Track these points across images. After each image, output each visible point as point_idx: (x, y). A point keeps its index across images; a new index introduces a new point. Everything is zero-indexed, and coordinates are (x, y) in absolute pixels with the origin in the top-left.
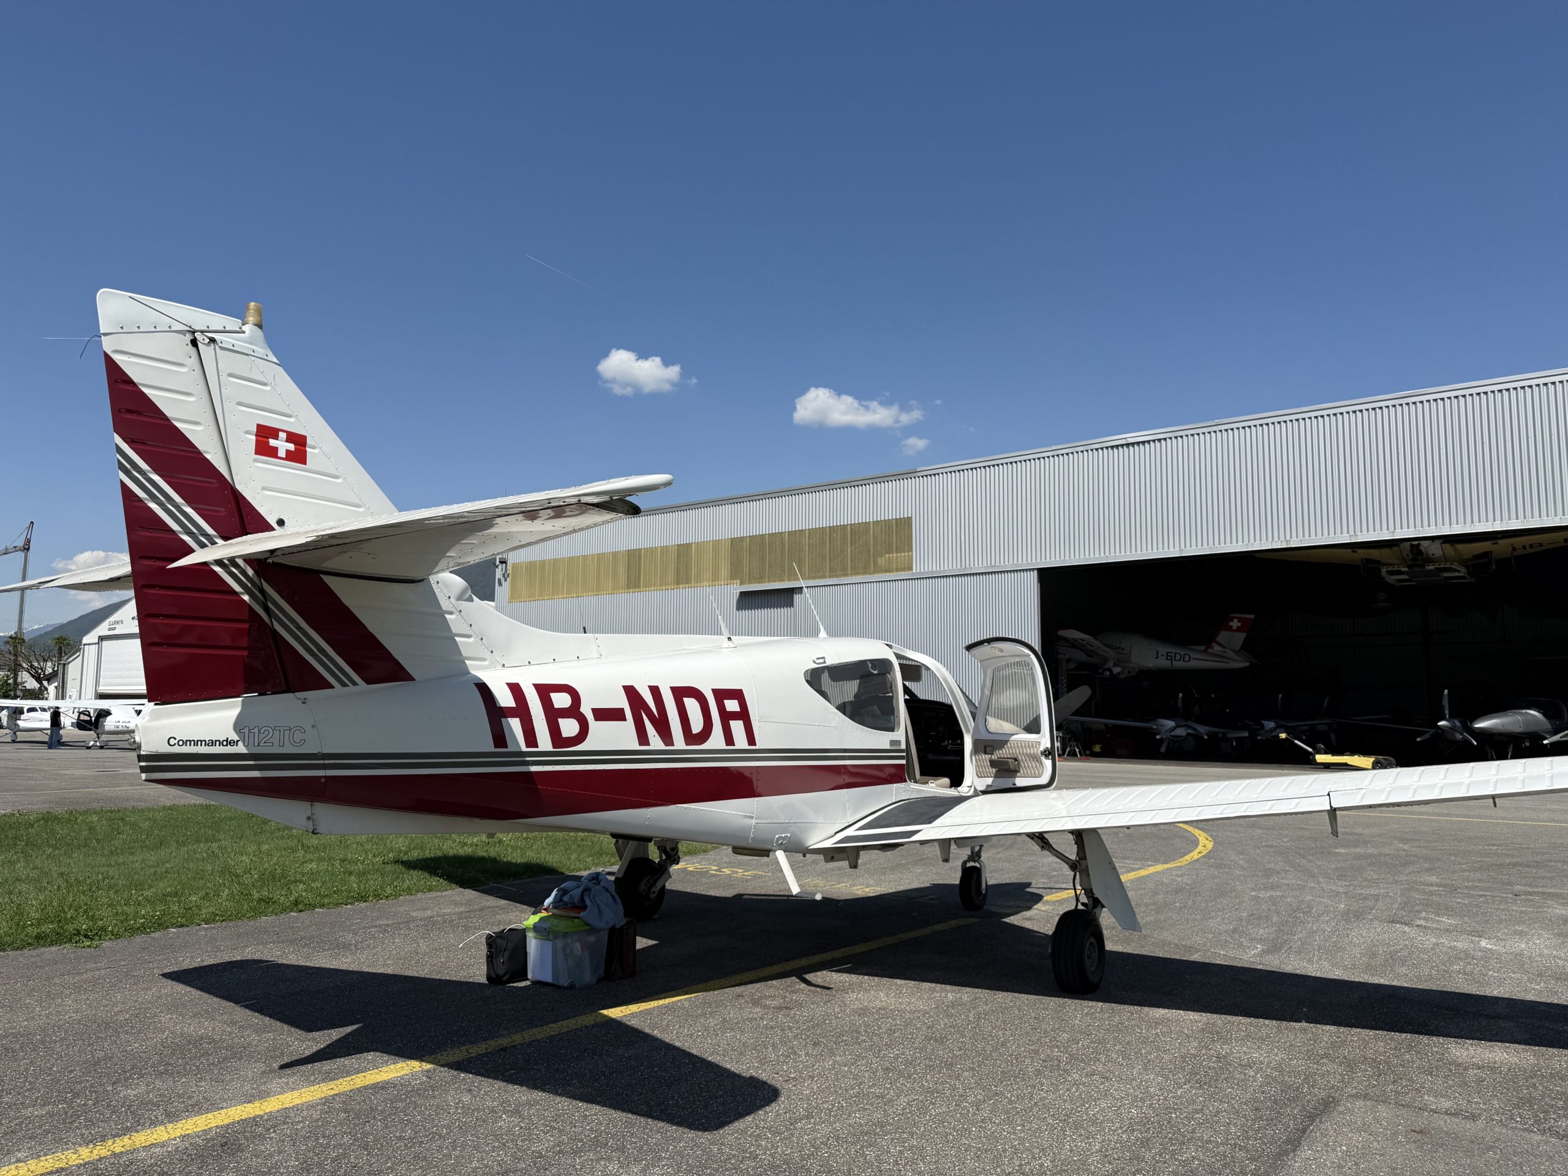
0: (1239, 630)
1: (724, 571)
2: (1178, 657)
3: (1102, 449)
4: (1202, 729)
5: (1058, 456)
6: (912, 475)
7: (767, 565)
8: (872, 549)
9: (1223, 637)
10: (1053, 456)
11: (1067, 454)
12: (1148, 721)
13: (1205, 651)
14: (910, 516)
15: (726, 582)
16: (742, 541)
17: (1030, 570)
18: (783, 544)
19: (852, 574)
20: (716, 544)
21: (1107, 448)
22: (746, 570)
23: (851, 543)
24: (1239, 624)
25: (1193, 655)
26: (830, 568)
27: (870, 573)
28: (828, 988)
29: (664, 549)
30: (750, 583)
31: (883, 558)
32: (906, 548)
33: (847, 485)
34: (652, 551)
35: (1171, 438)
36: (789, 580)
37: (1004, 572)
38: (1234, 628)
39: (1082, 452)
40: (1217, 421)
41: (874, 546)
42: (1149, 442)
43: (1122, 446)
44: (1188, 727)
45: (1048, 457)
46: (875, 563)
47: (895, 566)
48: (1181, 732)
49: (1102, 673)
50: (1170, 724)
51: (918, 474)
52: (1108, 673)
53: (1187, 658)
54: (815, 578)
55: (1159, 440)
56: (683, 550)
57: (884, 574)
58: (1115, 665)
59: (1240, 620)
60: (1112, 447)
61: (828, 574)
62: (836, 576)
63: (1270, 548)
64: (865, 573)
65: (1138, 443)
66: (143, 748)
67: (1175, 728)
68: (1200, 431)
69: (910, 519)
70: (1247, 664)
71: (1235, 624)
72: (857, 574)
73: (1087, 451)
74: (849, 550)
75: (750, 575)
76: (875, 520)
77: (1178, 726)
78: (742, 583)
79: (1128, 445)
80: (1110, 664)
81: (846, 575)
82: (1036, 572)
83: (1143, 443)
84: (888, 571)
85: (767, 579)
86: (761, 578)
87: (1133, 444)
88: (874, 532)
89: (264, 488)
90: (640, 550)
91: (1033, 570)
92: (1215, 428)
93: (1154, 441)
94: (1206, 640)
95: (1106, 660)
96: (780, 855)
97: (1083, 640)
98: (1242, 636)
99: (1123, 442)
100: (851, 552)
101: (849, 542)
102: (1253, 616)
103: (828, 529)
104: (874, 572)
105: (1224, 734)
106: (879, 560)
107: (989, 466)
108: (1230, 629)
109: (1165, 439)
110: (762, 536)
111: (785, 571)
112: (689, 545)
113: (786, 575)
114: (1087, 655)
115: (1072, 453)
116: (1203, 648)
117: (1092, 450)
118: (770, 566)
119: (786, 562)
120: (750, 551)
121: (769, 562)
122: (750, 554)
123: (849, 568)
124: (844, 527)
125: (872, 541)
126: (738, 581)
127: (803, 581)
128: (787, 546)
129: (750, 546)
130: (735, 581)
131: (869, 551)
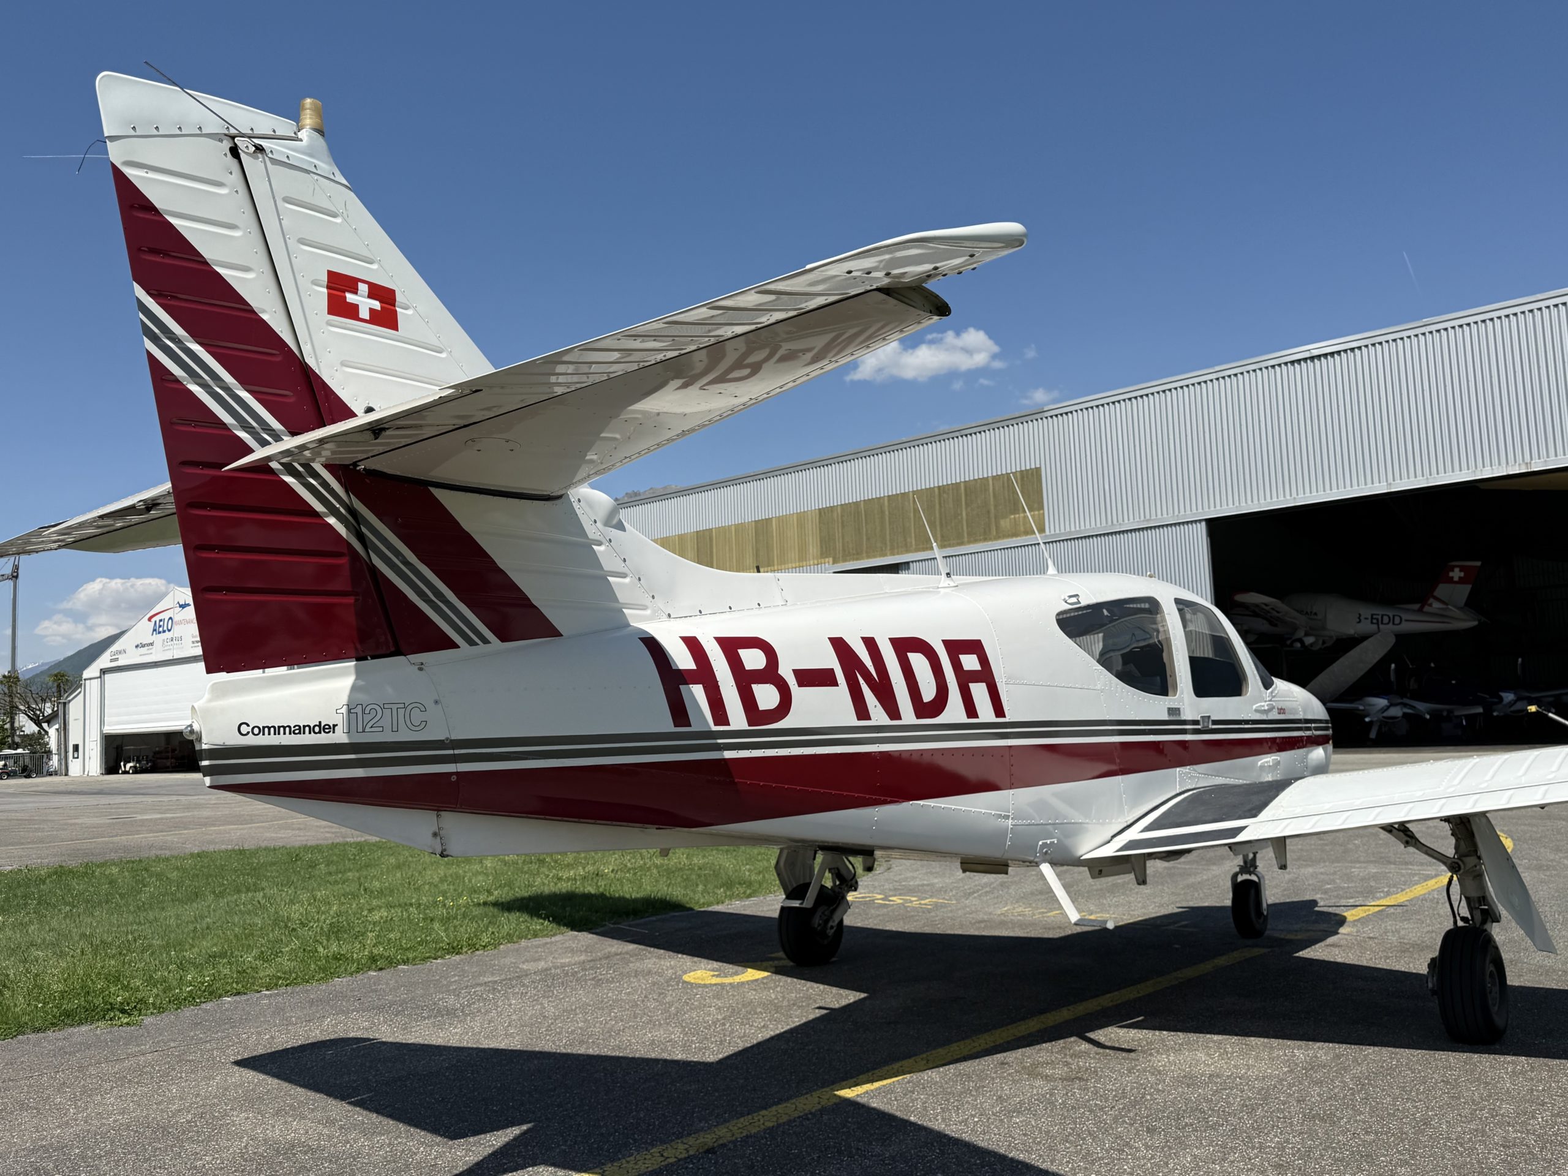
0: (1461, 581)
1: (813, 549)
2: (1386, 619)
3: (1279, 365)
4: (1422, 706)
5: (1223, 378)
6: (1038, 416)
7: (865, 538)
8: (992, 508)
9: (1442, 590)
10: (1217, 379)
11: (1236, 375)
12: (1352, 702)
13: (1420, 610)
14: (1038, 466)
15: (816, 562)
16: (832, 511)
17: (1196, 522)
18: (882, 512)
19: (969, 542)
20: (801, 517)
21: (1286, 364)
22: (839, 545)
23: (966, 504)
24: (1462, 574)
25: (1405, 616)
26: (942, 536)
27: (991, 540)
28: (1130, 1051)
29: (740, 528)
30: (845, 561)
31: (1008, 520)
32: (1036, 506)
33: (957, 434)
34: (723, 531)
35: (1366, 346)
36: (893, 554)
37: (1163, 526)
38: (1456, 579)
39: (1254, 371)
40: (1425, 321)
41: (996, 506)
42: (1339, 353)
43: (1305, 360)
44: (1405, 705)
45: (1211, 381)
46: (997, 528)
47: (1022, 529)
48: (1396, 712)
49: (1291, 645)
50: (1382, 702)
51: (1046, 414)
52: (1298, 645)
53: (1397, 620)
54: (923, 549)
55: (1352, 350)
56: (762, 527)
57: (1010, 540)
58: (1306, 635)
59: (1462, 569)
60: (1292, 363)
62: (950, 546)
63: (1505, 474)
64: (985, 540)
65: (1325, 355)
66: (204, 740)
67: (1388, 708)
68: (1405, 334)
69: (1038, 470)
70: (1475, 623)
71: (1456, 574)
72: (976, 541)
73: (1261, 369)
74: (964, 514)
75: (844, 550)
76: (995, 474)
77: (1392, 705)
78: (834, 562)
79: (1312, 358)
80: (1300, 634)
81: (962, 544)
82: (1204, 524)
83: (1332, 354)
84: (1015, 535)
85: (864, 555)
86: (858, 554)
87: (1319, 357)
88: (994, 489)
89: (344, 364)
90: (711, 530)
91: (1200, 521)
92: (1423, 330)
93: (1345, 351)
94: (1421, 597)
95: (1295, 628)
96: (1046, 869)
97: (1266, 605)
98: (1467, 589)
99: (1307, 355)
100: (967, 515)
101: (963, 503)
102: (1478, 564)
103: (936, 490)
104: (997, 538)
105: (1450, 712)
106: (1002, 522)
107: (1136, 398)
108: (1450, 580)
109: (1359, 348)
110: (857, 504)
111: (886, 544)
112: (768, 521)
113: (888, 548)
114: (1271, 623)
115: (1242, 373)
116: (1417, 606)
117: (1267, 368)
118: (868, 539)
119: (888, 532)
120: (843, 522)
121: (867, 535)
122: (843, 526)
123: (966, 535)
124: (957, 486)
125: (992, 499)
126: (831, 560)
127: (911, 554)
128: (887, 513)
129: (842, 516)
130: (827, 560)
131: (989, 512)
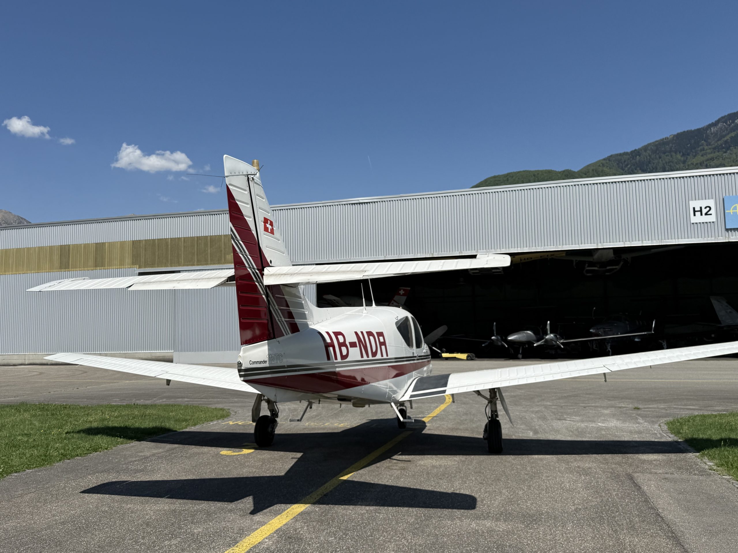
0: (403, 295)
1: (128, 260)
3: (347, 204)
5: (325, 206)
7: (157, 258)
8: (223, 250)
9: (396, 298)
10: (323, 206)
15: (129, 267)
16: (140, 242)
18: (167, 246)
19: (211, 264)
20: (123, 243)
22: (143, 260)
24: (404, 292)
26: (198, 260)
27: (222, 264)
29: (87, 246)
30: (145, 267)
31: (230, 255)
33: (208, 213)
34: (77, 247)
35: (380, 202)
36: (171, 266)
38: (401, 294)
39: (337, 205)
42: (369, 203)
54: (188, 265)
55: (374, 202)
56: (100, 247)
57: (230, 265)
59: (404, 290)
60: (352, 204)
61: (196, 263)
62: (201, 265)
63: (424, 257)
64: (218, 263)
65: (365, 203)
68: (393, 199)
71: (402, 292)
72: (214, 264)
73: (340, 205)
74: (209, 251)
75: (146, 262)
76: (225, 234)
78: (140, 267)
81: (207, 264)
85: (156, 265)
86: (152, 264)
87: (362, 203)
88: (224, 241)
89: (267, 247)
90: (69, 246)
92: (400, 198)
96: (393, 404)
97: (334, 300)
98: (405, 298)
101: (209, 246)
102: (409, 289)
103: (196, 238)
104: (224, 263)
106: (227, 256)
108: (399, 294)
110: (154, 240)
112: (103, 244)
113: (169, 263)
115: (333, 205)
117: (342, 205)
118: (159, 258)
119: (169, 256)
120: (145, 248)
121: (158, 256)
122: (145, 251)
123: (209, 260)
124: (206, 237)
125: (223, 246)
126: (138, 266)
127: (181, 267)
128: (170, 246)
129: (145, 245)
130: (135, 266)
131: (221, 251)
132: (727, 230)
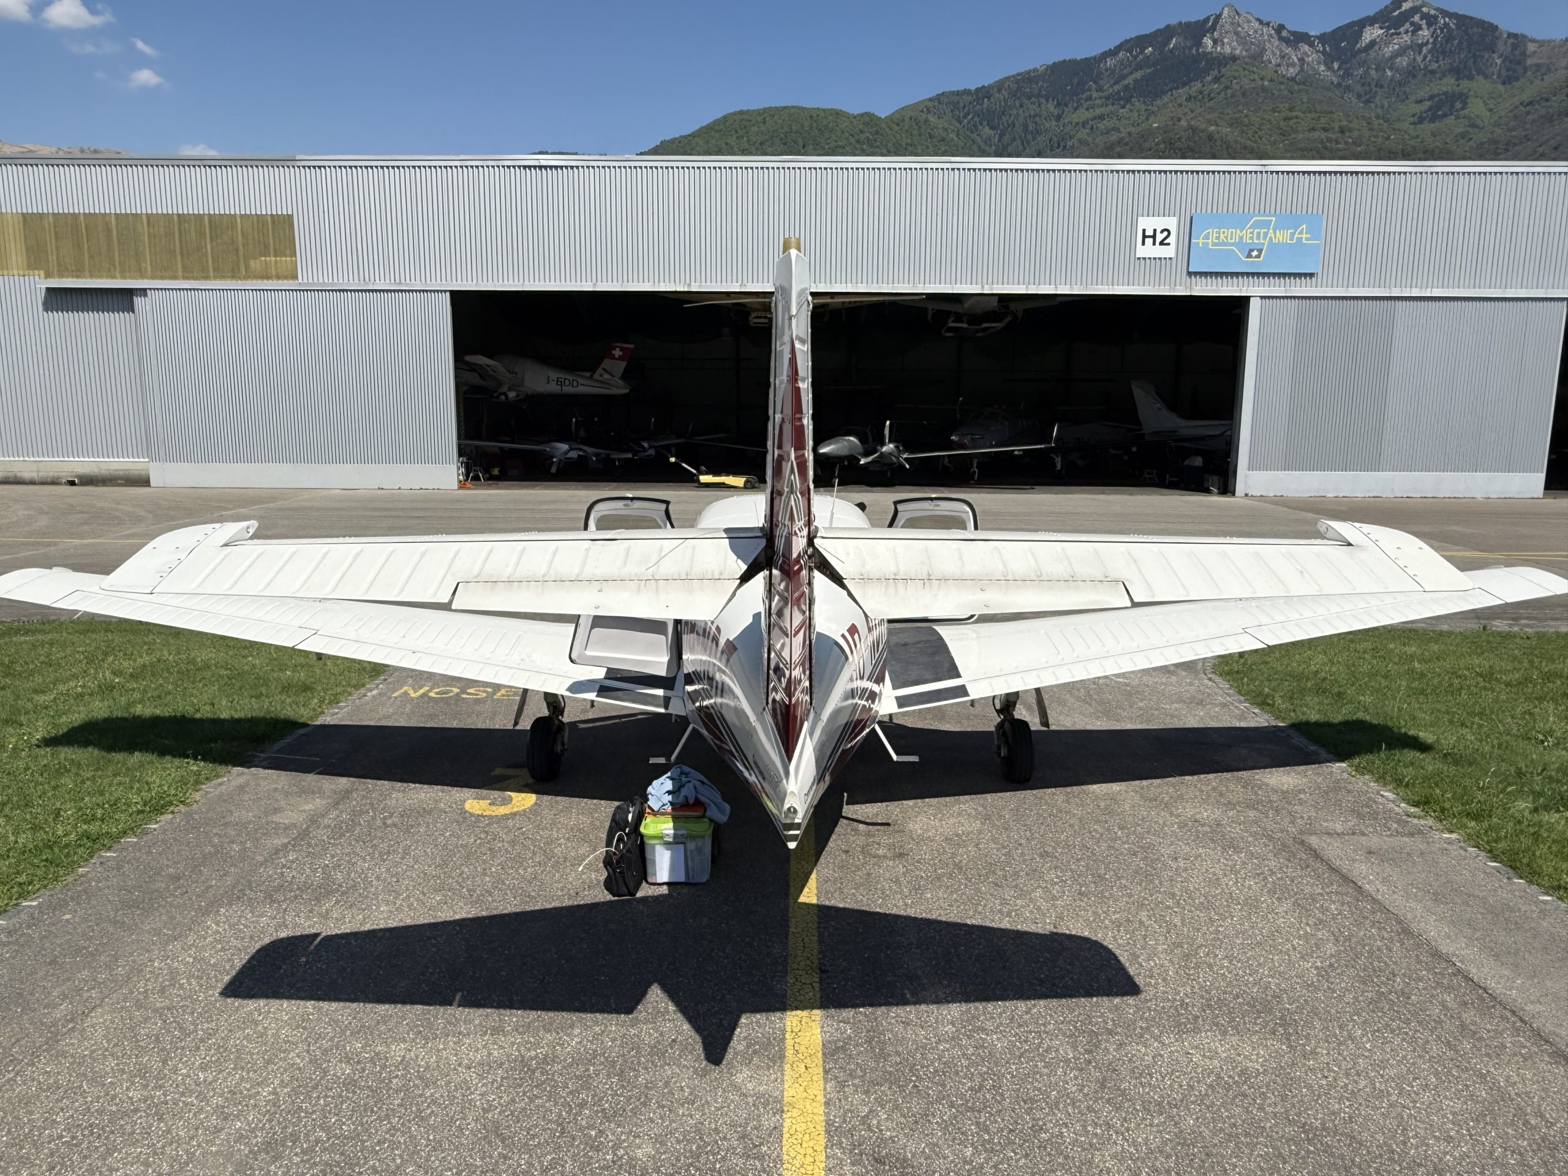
0: (621, 358)
1: (17, 256)
2: (567, 382)
3: (514, 167)
4: (590, 450)
5: (466, 167)
6: (290, 163)
7: (87, 255)
8: (241, 247)
9: (607, 363)
11: (478, 167)
12: (539, 443)
13: (591, 377)
14: (290, 213)
15: (21, 273)
16: (40, 219)
17: (441, 291)
18: (109, 230)
19: (215, 278)
21: (519, 167)
22: (53, 258)
23: (211, 238)
24: (621, 353)
25: (581, 381)
26: (184, 267)
27: (239, 278)
30: (61, 276)
31: (258, 261)
32: (288, 252)
35: (583, 167)
36: (123, 277)
37: (412, 291)
38: (617, 356)
39: (493, 167)
41: (244, 245)
43: (535, 167)
44: (580, 449)
46: (247, 267)
47: (274, 273)
48: (574, 454)
49: (498, 397)
50: (564, 447)
51: (299, 164)
52: (503, 397)
53: (575, 383)
54: (162, 278)
55: (572, 168)
57: (260, 281)
58: (510, 389)
59: (622, 349)
60: (525, 167)
61: (180, 274)
62: (194, 278)
63: (674, 290)
64: (233, 277)
65: (551, 167)
69: (290, 217)
70: (626, 391)
71: (617, 353)
72: (223, 277)
73: (498, 167)
74: (209, 247)
75: (59, 265)
76: (243, 213)
77: (571, 449)
78: (48, 275)
79: (541, 167)
80: (505, 389)
81: (207, 278)
82: (448, 294)
83: (556, 167)
84: (268, 277)
85: (88, 274)
86: (76, 270)
87: (546, 167)
88: (242, 228)
91: (445, 291)
93: (567, 167)
94: (590, 365)
95: (501, 385)
98: (624, 364)
99: (536, 163)
100: (212, 249)
101: (208, 236)
102: (633, 346)
103: (176, 218)
104: (246, 278)
105: (608, 455)
106: (252, 263)
107: (393, 167)
108: (613, 357)
110: (75, 216)
111: (114, 266)
113: (118, 270)
114: (482, 377)
116: (588, 374)
118: (91, 257)
119: (116, 254)
120: (56, 233)
121: (89, 252)
122: (57, 239)
123: (211, 270)
124: (199, 217)
125: (240, 238)
126: (42, 273)
127: (146, 281)
128: (115, 232)
129: (55, 227)
130: (36, 272)
131: (237, 250)
132: (1190, 274)
